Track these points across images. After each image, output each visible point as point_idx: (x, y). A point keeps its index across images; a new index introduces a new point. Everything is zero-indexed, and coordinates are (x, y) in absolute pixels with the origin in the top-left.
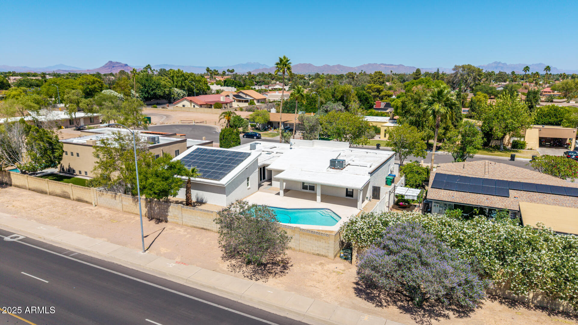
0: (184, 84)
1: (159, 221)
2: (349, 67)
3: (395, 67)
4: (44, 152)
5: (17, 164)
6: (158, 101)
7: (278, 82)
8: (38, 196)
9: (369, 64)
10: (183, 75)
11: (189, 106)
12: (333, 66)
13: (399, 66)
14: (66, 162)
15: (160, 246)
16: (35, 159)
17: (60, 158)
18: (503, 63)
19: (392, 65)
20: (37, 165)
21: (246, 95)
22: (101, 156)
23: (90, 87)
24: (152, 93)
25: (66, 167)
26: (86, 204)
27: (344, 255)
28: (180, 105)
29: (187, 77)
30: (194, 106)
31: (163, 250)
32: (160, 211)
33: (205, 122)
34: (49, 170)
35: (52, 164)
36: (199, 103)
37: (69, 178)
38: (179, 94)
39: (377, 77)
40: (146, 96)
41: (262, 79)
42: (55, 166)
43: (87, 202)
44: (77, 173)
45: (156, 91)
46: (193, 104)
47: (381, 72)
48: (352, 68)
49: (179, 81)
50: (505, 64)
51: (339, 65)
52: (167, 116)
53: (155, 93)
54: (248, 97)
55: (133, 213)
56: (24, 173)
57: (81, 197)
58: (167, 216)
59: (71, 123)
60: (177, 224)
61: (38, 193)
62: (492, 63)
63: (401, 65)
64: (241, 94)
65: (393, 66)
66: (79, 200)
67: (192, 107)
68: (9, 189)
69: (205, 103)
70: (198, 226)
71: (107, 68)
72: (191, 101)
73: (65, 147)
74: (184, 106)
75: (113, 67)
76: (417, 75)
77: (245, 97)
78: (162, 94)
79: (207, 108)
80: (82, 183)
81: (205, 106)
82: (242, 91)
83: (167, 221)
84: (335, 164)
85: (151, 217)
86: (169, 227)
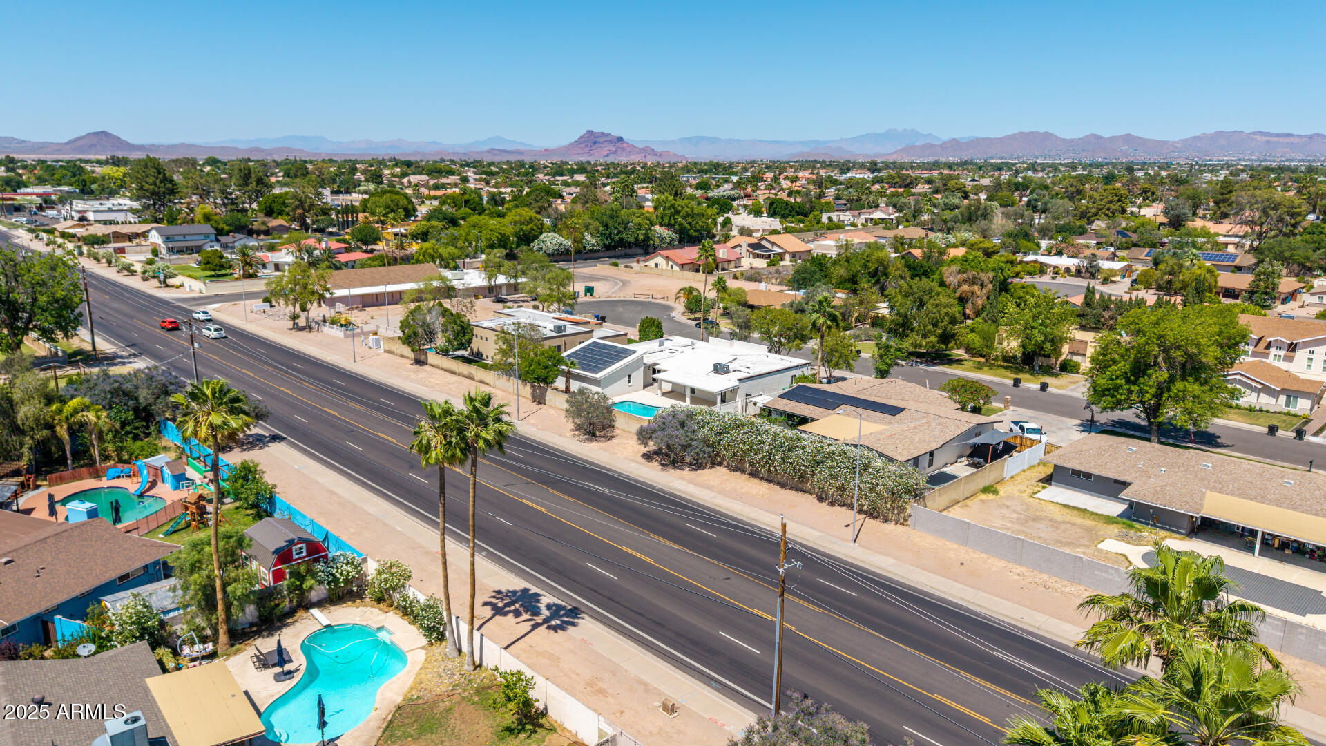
0: (673, 222)
1: (539, 403)
3: (1297, 140)
4: (457, 335)
5: (433, 345)
6: (628, 251)
7: (882, 205)
8: (449, 375)
11: (664, 267)
12: (1113, 139)
13: (1311, 137)
14: (476, 345)
15: (532, 420)
16: (449, 341)
17: (470, 342)
20: (450, 347)
21: (773, 244)
22: (501, 343)
23: (525, 228)
24: (617, 238)
25: (475, 350)
28: (651, 263)
30: (672, 266)
31: (532, 421)
32: (540, 395)
34: (460, 353)
35: (462, 346)
36: (679, 262)
37: (476, 362)
38: (662, 239)
40: (607, 242)
42: (465, 349)
44: (485, 357)
45: (624, 235)
46: (670, 263)
49: (666, 215)
52: (625, 283)
53: (622, 239)
54: (775, 248)
56: (438, 353)
57: (483, 379)
58: (546, 399)
59: (491, 291)
60: (551, 407)
63: (1318, 135)
64: (764, 243)
65: (1292, 139)
66: (481, 382)
67: (669, 268)
68: (425, 367)
71: (582, 145)
72: (667, 258)
73: (476, 331)
74: (657, 265)
75: (595, 143)
76: (1222, 194)
78: (632, 240)
79: (692, 270)
80: (485, 367)
81: (691, 266)
82: (767, 237)
83: (544, 404)
84: (718, 369)
85: (534, 398)
86: (544, 408)
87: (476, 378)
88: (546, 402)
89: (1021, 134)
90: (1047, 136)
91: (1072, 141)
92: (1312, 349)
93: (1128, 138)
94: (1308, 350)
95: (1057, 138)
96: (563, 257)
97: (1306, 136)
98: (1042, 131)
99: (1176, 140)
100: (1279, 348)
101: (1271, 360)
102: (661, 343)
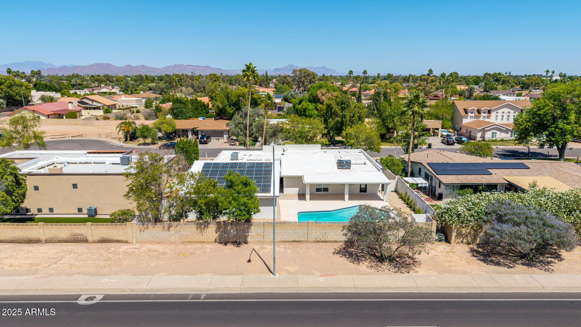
1: (237, 244)
2: (155, 68)
3: (202, 68)
7: (103, 85)
9: (175, 65)
12: (137, 67)
13: (206, 67)
18: (295, 66)
19: (199, 66)
21: (93, 101)
26: (119, 244)
27: (439, 238)
30: (39, 117)
32: (237, 234)
33: (84, 135)
36: (46, 113)
39: (213, 79)
41: (79, 81)
43: (118, 241)
44: (34, 211)
47: (216, 75)
48: (158, 68)
51: (143, 65)
55: (195, 242)
57: (105, 236)
58: (247, 236)
60: (262, 242)
61: (21, 245)
62: (287, 66)
63: (208, 66)
65: (200, 68)
69: (52, 113)
70: (288, 240)
77: (92, 104)
79: (56, 118)
81: (53, 116)
82: (87, 96)
83: (246, 242)
84: (343, 165)
85: (224, 241)
86: (257, 247)
87: (90, 239)
88: (249, 239)
89: (97, 64)
90: (109, 65)
92: (497, 111)
93: (143, 67)
94: (495, 112)
97: (204, 67)
98: (106, 62)
99: (161, 67)
100: (484, 113)
101: (482, 119)
102: (235, 156)
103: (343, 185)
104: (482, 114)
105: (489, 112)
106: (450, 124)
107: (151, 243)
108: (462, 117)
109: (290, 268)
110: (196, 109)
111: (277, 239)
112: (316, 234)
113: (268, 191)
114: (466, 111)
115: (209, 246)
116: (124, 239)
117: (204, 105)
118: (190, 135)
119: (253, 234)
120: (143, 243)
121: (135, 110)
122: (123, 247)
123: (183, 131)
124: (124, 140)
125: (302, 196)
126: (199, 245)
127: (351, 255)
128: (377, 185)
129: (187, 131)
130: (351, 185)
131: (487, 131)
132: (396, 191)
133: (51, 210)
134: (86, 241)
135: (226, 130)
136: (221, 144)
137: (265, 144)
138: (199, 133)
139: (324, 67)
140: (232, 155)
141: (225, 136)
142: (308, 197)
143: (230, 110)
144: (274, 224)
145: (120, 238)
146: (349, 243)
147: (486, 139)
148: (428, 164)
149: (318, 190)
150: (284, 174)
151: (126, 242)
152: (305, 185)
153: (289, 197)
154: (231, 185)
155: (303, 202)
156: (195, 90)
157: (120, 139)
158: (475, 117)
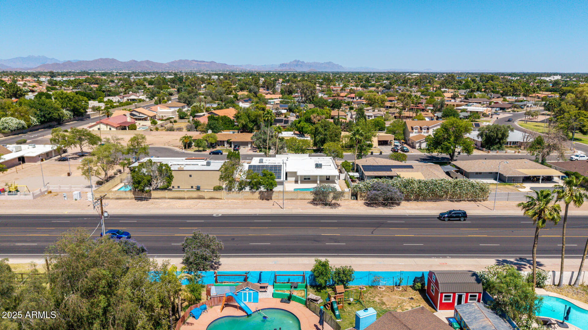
1: (268, 200)
2: (160, 63)
3: (207, 64)
7: (131, 92)
9: (181, 60)
10: (67, 97)
11: (105, 129)
12: (142, 62)
21: (140, 113)
26: (218, 200)
27: (351, 198)
28: (95, 128)
29: (72, 98)
30: (110, 129)
32: (267, 196)
36: (115, 126)
46: (109, 127)
50: (303, 62)
51: (148, 61)
55: (250, 199)
58: (272, 196)
59: (47, 155)
60: (278, 199)
61: (177, 200)
62: (293, 61)
64: (134, 113)
65: (205, 63)
66: (211, 198)
67: (108, 129)
69: (119, 125)
70: (289, 198)
72: (107, 124)
74: (99, 129)
77: (140, 116)
79: (122, 129)
81: (119, 128)
82: (135, 110)
83: (271, 199)
84: (318, 166)
85: (262, 198)
86: (276, 201)
87: (206, 197)
88: (273, 198)
89: (101, 59)
90: (113, 60)
91: (125, 63)
93: (148, 62)
95: (118, 61)
96: (21, 131)
98: (111, 58)
100: (425, 129)
101: (422, 134)
102: (261, 161)
103: (317, 176)
104: (423, 130)
105: (428, 129)
106: (401, 137)
107: (231, 199)
108: (410, 132)
109: (289, 207)
110: (225, 124)
111: (284, 198)
112: (301, 196)
113: (280, 178)
114: (412, 129)
115: (256, 201)
116: (220, 198)
117: (231, 120)
118: (226, 145)
119: (274, 196)
120: (228, 199)
121: (172, 120)
122: (220, 201)
123: (221, 141)
124: (184, 148)
125: (296, 182)
126: (252, 200)
127: (314, 204)
128: (335, 176)
129: (224, 142)
130: (320, 176)
131: (423, 142)
132: (345, 180)
133: (179, 187)
134: (204, 198)
135: (250, 142)
136: (247, 151)
137: (277, 154)
138: (232, 143)
139: (330, 62)
140: (260, 160)
141: (249, 145)
142: (299, 182)
143: (250, 125)
144: (283, 192)
145: (218, 197)
146: (314, 200)
147: (422, 148)
148: (362, 166)
149: (305, 179)
150: (287, 171)
151: (221, 199)
152: (298, 176)
153: (290, 182)
154: (265, 175)
155: (297, 184)
156: (213, 99)
157: (179, 147)
158: (418, 132)
